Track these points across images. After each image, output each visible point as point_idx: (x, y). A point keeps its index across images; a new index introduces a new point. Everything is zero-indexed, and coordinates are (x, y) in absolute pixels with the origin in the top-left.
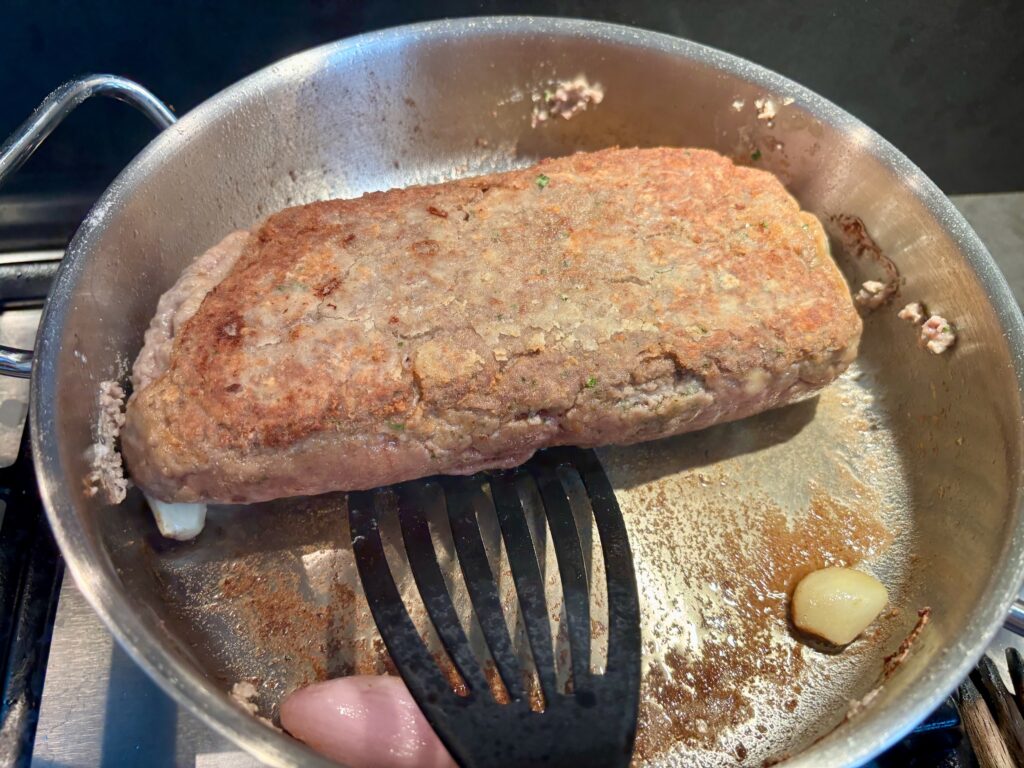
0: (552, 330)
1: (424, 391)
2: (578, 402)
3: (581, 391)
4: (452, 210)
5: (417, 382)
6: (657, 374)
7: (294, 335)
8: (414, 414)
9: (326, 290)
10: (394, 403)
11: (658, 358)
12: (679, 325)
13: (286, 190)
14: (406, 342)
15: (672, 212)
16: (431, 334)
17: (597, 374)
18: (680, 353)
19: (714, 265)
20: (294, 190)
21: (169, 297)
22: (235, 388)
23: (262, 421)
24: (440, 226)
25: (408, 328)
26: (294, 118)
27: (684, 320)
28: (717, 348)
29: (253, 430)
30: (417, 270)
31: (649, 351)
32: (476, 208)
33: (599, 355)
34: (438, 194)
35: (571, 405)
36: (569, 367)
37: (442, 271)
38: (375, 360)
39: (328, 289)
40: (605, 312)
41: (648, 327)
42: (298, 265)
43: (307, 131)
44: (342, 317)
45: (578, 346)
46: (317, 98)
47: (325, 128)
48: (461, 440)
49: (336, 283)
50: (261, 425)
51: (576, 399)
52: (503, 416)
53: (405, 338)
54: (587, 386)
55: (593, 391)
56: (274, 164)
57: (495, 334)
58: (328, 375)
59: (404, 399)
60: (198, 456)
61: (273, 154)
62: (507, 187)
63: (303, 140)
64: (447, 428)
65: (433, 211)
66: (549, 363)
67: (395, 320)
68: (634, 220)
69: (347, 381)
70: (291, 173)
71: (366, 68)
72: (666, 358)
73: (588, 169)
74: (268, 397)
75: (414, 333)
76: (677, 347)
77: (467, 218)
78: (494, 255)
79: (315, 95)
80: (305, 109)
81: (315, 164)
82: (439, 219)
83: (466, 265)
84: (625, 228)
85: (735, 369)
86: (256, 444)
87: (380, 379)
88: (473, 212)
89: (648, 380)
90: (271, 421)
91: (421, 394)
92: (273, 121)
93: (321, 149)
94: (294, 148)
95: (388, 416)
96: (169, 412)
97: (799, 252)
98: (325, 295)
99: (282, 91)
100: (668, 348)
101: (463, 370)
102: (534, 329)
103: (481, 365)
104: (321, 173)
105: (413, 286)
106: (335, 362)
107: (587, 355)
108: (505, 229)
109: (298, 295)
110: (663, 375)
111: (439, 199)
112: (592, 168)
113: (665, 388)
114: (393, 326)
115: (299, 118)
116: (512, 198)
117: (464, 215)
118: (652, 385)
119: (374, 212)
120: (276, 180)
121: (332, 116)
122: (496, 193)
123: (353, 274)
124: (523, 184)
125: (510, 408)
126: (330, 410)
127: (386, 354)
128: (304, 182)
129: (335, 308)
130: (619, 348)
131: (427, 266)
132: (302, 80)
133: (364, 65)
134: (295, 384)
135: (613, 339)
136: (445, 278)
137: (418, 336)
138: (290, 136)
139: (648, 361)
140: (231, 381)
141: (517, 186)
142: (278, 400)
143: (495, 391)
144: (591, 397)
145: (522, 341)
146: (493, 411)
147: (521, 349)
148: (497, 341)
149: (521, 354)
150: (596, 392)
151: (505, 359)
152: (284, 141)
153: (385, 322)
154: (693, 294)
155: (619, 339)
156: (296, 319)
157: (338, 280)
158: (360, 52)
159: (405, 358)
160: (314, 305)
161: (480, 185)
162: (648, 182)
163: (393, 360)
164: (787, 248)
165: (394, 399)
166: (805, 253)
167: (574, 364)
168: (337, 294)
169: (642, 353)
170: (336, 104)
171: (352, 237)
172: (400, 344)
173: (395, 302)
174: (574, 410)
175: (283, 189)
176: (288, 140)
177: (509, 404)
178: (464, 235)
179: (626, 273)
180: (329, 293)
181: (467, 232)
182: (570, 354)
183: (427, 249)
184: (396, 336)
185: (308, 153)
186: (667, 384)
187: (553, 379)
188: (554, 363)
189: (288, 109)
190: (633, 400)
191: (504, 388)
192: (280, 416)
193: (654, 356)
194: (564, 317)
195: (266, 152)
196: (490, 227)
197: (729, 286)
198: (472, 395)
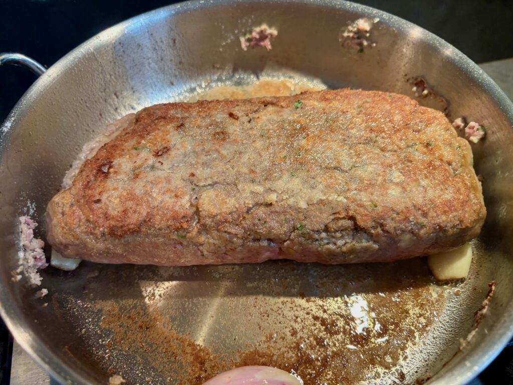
0: (282, 192)
1: (200, 218)
2: (291, 238)
3: (294, 231)
4: (242, 116)
5: (197, 212)
6: (342, 228)
7: (136, 176)
8: (192, 231)
9: (160, 153)
10: (182, 222)
11: (344, 218)
12: (361, 200)
13: (114, 104)
14: (197, 189)
15: (372, 130)
16: (212, 185)
17: (305, 222)
18: (358, 217)
19: (391, 166)
20: (118, 103)
21: (88, 145)
22: (99, 201)
23: (108, 222)
24: (233, 124)
25: (199, 180)
26: (112, 63)
27: (364, 198)
28: (382, 217)
29: (103, 226)
30: (214, 148)
31: (339, 214)
32: (256, 116)
33: (308, 211)
34: (238, 105)
35: (287, 238)
36: (288, 216)
37: (227, 150)
38: (176, 196)
39: (161, 153)
40: (316, 186)
41: (341, 198)
42: (149, 137)
43: (120, 70)
44: (164, 170)
45: (296, 204)
46: (123, 51)
47: (130, 67)
48: (219, 249)
49: (166, 150)
50: (107, 225)
51: (290, 236)
52: (245, 239)
53: (197, 186)
54: (297, 229)
55: (300, 232)
56: (105, 90)
57: (248, 191)
58: (148, 201)
59: (188, 221)
60: (73, 236)
61: (103, 84)
62: (278, 106)
63: (119, 76)
64: (211, 241)
65: (231, 115)
66: (277, 212)
67: (193, 175)
68: (346, 133)
69: (157, 206)
70: (115, 94)
71: (148, 32)
72: (349, 219)
73: (327, 100)
74: (114, 209)
75: (202, 184)
76: (356, 213)
77: (249, 122)
78: (259, 144)
79: (122, 50)
80: (118, 58)
81: (128, 88)
82: (234, 120)
83: (241, 148)
84: (340, 137)
85: (392, 231)
86: (103, 234)
87: (177, 208)
88: (254, 118)
89: (336, 231)
90: (112, 223)
91: (199, 220)
92: (101, 66)
93: (129, 80)
94: (115, 80)
95: (177, 229)
96: (64, 209)
97: (450, 164)
98: (159, 156)
99: (103, 49)
100: (351, 213)
101: (225, 209)
102: (272, 191)
103: (236, 208)
104: (131, 92)
105: (209, 157)
106: (154, 195)
107: (300, 210)
108: (269, 130)
109: (144, 154)
110: (346, 229)
111: (237, 108)
112: (330, 100)
113: (346, 237)
114: (192, 178)
115: (115, 63)
116: (278, 112)
117: (249, 119)
118: (338, 235)
119: (199, 112)
120: (107, 98)
121: (133, 60)
122: (270, 108)
123: (177, 146)
124: (287, 104)
125: (249, 235)
126: (145, 221)
127: (184, 194)
128: (123, 98)
129: (162, 164)
130: (321, 209)
131: (219, 146)
132: (114, 41)
133: (147, 31)
134: (130, 204)
135: (318, 203)
136: (228, 154)
137: (205, 186)
138: (112, 73)
139: (338, 219)
140: (97, 198)
141: (283, 106)
142: (118, 212)
143: (242, 224)
144: (299, 236)
145: (264, 197)
146: (239, 236)
147: (262, 201)
148: (249, 195)
149: (262, 204)
150: (302, 234)
151: (251, 206)
152: (108, 76)
153: (188, 176)
154: (373, 182)
155: (322, 204)
156: (140, 167)
157: (168, 148)
158: (143, 23)
159: (194, 197)
160: (152, 160)
161: (263, 102)
162: (361, 111)
163: (187, 197)
164: (441, 160)
165: (182, 221)
166: (454, 164)
167: (291, 215)
168: (165, 156)
169: (334, 214)
170: (134, 53)
171: (182, 125)
172: (194, 189)
173: (196, 165)
174: (288, 242)
175: (112, 103)
176: (111, 76)
177: (249, 233)
178: (246, 131)
179: (334, 164)
180: (161, 155)
181: (248, 130)
182: (290, 208)
183: (222, 137)
184: (192, 184)
185: (123, 82)
186: (348, 235)
187: (277, 222)
188: (280, 213)
189: (108, 58)
190: (326, 241)
191: (247, 223)
192: (118, 221)
193: (341, 217)
194: (290, 186)
195: (100, 83)
196: (261, 128)
197: (397, 180)
198: (227, 224)
